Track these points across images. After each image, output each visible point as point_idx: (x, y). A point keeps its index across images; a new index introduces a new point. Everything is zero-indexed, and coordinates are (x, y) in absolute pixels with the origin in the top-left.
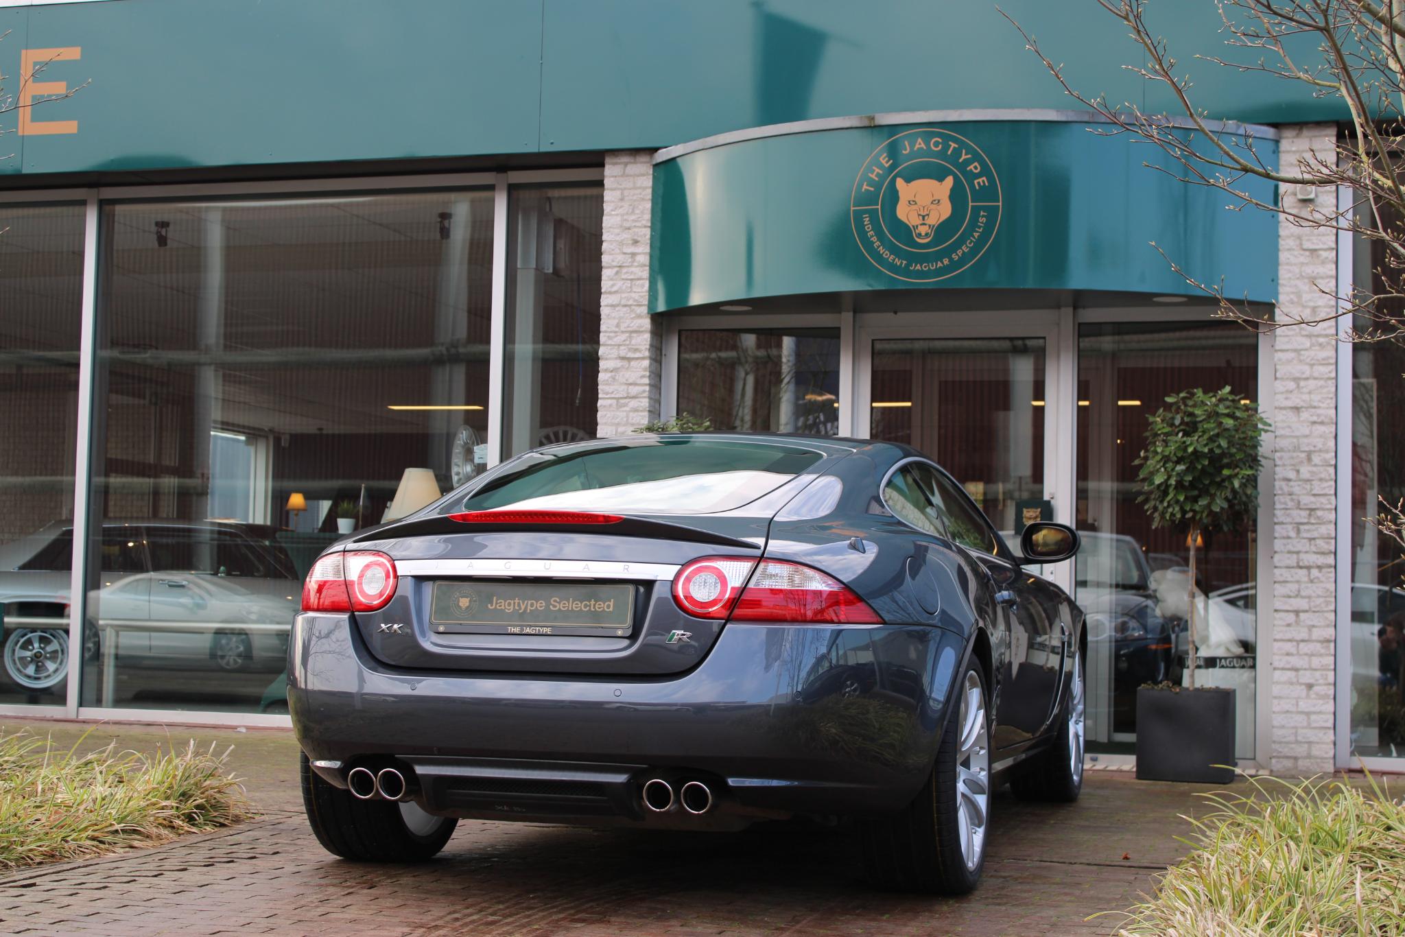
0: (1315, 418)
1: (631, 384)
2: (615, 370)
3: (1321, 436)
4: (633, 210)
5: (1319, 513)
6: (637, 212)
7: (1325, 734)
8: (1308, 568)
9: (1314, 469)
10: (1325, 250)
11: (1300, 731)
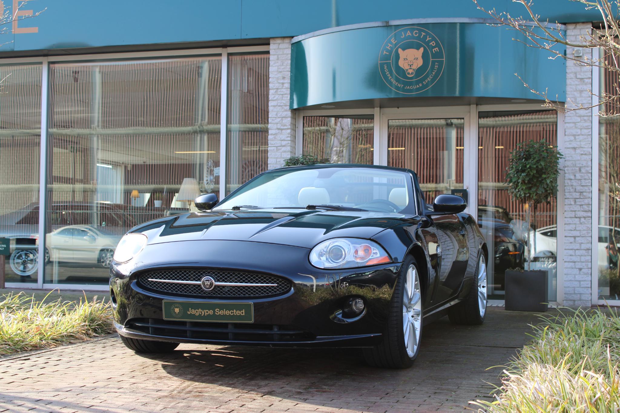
0: (582, 152)
1: (282, 140)
2: (276, 134)
3: (585, 160)
4: (283, 64)
5: (585, 194)
6: (284, 64)
7: (587, 290)
8: (580, 218)
9: (582, 174)
10: (587, 78)
11: (576, 289)
